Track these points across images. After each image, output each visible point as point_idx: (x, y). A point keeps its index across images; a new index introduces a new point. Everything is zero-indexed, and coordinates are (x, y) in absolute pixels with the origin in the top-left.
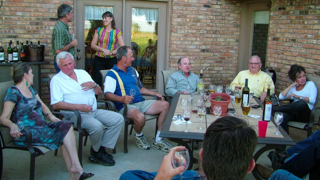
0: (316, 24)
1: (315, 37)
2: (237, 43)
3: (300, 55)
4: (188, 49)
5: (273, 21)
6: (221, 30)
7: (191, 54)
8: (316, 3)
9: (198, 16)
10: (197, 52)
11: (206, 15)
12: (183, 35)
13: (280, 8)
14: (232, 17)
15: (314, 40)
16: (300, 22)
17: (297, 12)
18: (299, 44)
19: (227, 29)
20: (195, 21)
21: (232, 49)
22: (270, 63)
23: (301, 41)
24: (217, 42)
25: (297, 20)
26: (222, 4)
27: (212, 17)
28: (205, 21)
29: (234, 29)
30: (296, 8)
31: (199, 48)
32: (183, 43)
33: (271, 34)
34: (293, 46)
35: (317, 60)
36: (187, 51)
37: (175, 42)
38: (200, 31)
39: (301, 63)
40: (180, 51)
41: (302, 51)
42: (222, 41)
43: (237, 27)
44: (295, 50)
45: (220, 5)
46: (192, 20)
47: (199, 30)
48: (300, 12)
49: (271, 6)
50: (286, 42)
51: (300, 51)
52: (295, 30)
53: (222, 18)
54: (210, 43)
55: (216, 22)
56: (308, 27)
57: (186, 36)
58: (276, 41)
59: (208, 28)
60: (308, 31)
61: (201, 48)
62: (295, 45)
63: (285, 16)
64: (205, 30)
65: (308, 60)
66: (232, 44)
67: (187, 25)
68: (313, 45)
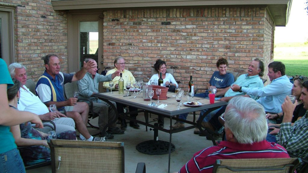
0: (149, 32)
1: (149, 41)
2: (66, 50)
3: (138, 55)
4: (32, 58)
5: (107, 30)
6: (54, 39)
7: (35, 63)
8: (148, 17)
9: (37, 26)
10: (39, 60)
11: (44, 25)
12: (28, 44)
13: (114, 19)
14: (62, 27)
15: (148, 44)
16: (134, 30)
17: (131, 23)
18: (135, 47)
19: (58, 37)
20: (36, 31)
21: (63, 55)
22: (107, 64)
23: (138, 45)
24: (52, 50)
25: (131, 29)
26: (54, 15)
27: (47, 27)
28: (43, 31)
29: (63, 37)
30: (129, 20)
31: (40, 57)
32: (28, 52)
33: (105, 40)
34: (129, 49)
35: (153, 57)
36: (31, 60)
37: (21, 52)
38: (39, 41)
39: (139, 61)
40: (26, 60)
41: (139, 52)
42: (56, 48)
43: (65, 36)
44: (132, 52)
45: (53, 16)
46: (34, 29)
47: (39, 39)
48: (134, 23)
49: (104, 18)
50: (122, 45)
51: (137, 52)
52: (130, 37)
53: (55, 28)
54: (48, 51)
55: (51, 32)
56: (143, 34)
57: (30, 45)
58: (111, 45)
59: (46, 37)
60: (143, 37)
61: (42, 56)
62: (132, 48)
63: (120, 26)
64: (44, 39)
65: (145, 59)
66: (63, 50)
67: (30, 34)
68: (148, 47)
